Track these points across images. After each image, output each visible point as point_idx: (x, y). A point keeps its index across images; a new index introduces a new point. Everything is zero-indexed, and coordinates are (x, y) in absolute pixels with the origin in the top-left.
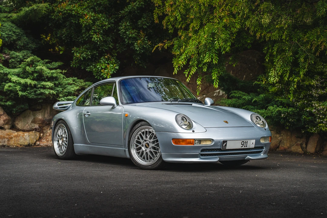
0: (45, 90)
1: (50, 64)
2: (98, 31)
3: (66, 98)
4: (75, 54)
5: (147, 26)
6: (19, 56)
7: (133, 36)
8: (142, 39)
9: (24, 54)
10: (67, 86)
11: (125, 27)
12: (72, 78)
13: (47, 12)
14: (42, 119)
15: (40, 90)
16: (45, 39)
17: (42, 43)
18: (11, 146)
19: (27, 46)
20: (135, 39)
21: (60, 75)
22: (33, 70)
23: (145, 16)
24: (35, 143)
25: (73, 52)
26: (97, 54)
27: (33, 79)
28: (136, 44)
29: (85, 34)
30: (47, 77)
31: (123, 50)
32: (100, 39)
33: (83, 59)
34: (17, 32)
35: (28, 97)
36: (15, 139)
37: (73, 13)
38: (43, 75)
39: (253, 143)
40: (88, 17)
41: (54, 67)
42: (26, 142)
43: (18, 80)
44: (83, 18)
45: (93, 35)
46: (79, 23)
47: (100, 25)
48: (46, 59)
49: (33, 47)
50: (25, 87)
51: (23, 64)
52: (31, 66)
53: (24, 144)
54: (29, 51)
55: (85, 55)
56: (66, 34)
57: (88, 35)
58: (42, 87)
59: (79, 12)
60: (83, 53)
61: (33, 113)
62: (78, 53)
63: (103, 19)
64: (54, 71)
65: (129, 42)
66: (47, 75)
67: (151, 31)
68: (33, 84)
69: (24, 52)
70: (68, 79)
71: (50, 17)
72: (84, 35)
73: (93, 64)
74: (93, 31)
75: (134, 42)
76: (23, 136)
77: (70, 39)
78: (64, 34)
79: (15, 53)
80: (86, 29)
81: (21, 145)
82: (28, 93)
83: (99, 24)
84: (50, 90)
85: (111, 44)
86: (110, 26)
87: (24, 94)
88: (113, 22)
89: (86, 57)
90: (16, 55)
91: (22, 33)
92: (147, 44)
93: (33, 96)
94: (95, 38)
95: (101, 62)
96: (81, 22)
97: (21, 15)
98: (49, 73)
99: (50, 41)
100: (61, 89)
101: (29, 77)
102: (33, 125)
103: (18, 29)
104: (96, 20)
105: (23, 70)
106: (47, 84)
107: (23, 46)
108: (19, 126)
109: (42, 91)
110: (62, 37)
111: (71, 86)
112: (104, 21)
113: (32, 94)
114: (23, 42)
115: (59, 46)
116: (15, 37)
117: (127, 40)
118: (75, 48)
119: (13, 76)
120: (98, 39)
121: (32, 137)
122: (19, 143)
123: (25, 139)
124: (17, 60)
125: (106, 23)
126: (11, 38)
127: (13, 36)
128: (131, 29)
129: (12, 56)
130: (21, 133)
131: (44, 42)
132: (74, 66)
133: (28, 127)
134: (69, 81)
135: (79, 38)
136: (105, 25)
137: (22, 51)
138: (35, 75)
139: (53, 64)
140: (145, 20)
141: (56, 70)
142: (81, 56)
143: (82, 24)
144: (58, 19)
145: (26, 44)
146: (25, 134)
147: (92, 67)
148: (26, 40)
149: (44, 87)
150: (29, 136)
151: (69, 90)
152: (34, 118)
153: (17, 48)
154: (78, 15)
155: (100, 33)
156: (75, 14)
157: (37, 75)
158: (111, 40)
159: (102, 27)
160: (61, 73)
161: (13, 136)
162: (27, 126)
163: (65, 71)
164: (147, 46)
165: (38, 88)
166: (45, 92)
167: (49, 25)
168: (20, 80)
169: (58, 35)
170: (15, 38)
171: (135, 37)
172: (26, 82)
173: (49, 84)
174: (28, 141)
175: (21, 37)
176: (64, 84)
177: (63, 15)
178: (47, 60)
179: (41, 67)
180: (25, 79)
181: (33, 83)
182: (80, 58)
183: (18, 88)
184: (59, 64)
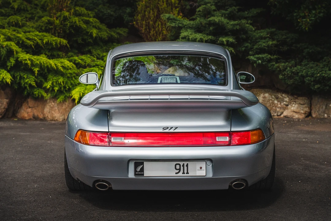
3: (257, 56)
10: (259, 40)
12: (269, 29)
21: (249, 26)
27: (209, 33)
41: (251, 15)
51: (198, 14)
52: (206, 17)
64: (237, 22)
89: (282, 2)
101: (205, 30)
111: (264, 41)
134: (262, 34)
139: (251, 11)
151: (260, 46)
157: (213, 29)
160: (247, 23)
163: (251, 22)
172: (196, 38)
176: (255, 38)
180: (197, 34)
184: (258, 11)
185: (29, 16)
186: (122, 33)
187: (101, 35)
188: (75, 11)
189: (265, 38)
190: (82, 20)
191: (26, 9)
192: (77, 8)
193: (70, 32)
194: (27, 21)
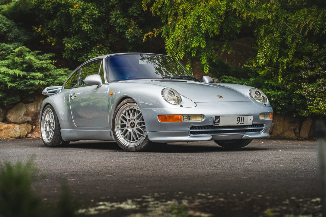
0: (34, 81)
1: (41, 55)
2: (87, 20)
4: (66, 45)
5: (138, 14)
6: (10, 48)
7: (124, 24)
8: (133, 27)
9: (15, 46)
10: (58, 76)
11: (115, 16)
12: (64, 69)
13: (37, 3)
14: (35, 111)
15: (30, 81)
16: (37, 31)
17: (34, 35)
18: (1, 138)
19: (19, 38)
20: (126, 28)
21: (50, 66)
22: (22, 61)
23: (135, 3)
24: (26, 136)
25: (64, 42)
26: (89, 44)
27: (22, 69)
28: (127, 32)
29: (75, 23)
30: (37, 68)
31: (115, 40)
32: (90, 28)
33: (74, 50)
34: (8, 24)
35: (18, 88)
36: (5, 131)
37: (63, 3)
38: (33, 65)
40: (77, 5)
41: (46, 58)
42: (17, 134)
43: (7, 71)
44: (72, 7)
45: (83, 24)
46: (69, 13)
47: (90, 14)
48: (36, 50)
49: (25, 39)
50: (14, 78)
51: (12, 55)
52: (20, 57)
53: (15, 136)
54: (21, 43)
55: (76, 45)
56: (56, 25)
57: (78, 24)
58: (32, 77)
59: (69, 2)
60: (74, 43)
61: (25, 105)
62: (70, 43)
63: (93, 8)
64: (44, 62)
65: (119, 31)
66: (37, 66)
67: (142, 19)
68: (22, 75)
69: (15, 45)
70: (60, 70)
71: (40, 8)
72: (74, 25)
73: (85, 55)
74: (83, 20)
75: (125, 31)
76: (13, 128)
77: (61, 30)
78: (54, 25)
79: (6, 45)
80: (76, 18)
81: (11, 137)
82: (18, 84)
83: (88, 13)
84: (40, 80)
85: (103, 34)
86: (100, 15)
87: (13, 85)
88: (104, 11)
89: (77, 48)
90: (7, 47)
91: (13, 25)
92: (137, 32)
93: (23, 87)
94: (84, 27)
95: (93, 52)
96: (71, 11)
97: (11, 7)
98: (38, 64)
99: (41, 33)
100: (51, 80)
101: (18, 68)
102: (25, 118)
103: (9, 21)
104: (86, 9)
105: (12, 61)
106: (36, 75)
107: (14, 38)
108: (11, 119)
109: (32, 81)
110: (53, 28)
111: (62, 77)
112: (94, 10)
113: (22, 85)
114: (14, 34)
115: (50, 37)
116: (6, 28)
117: (118, 29)
118: (66, 38)
119: (2, 67)
120: (88, 28)
121: (24, 129)
122: (9, 135)
123: (15, 131)
124: (8, 52)
125: (96, 11)
126: (2, 30)
127: (3, 28)
128: (121, 17)
129: (3, 48)
130: (11, 125)
131: (36, 34)
132: (66, 57)
133: (21, 120)
134: (60, 72)
135: (70, 28)
136: (95, 14)
137: (13, 43)
138: (25, 66)
139: (44, 55)
140: (135, 8)
141: (46, 61)
142: (71, 46)
143: (71, 13)
144: (48, 9)
145: (17, 36)
146: (16, 126)
147: (83, 57)
148: (17, 32)
149: (34, 78)
150: (20, 128)
151: (60, 81)
152: (27, 111)
153: (8, 40)
154: (68, 4)
155: (90, 22)
156: (64, 3)
157: (26, 66)
158: (103, 30)
159: (92, 15)
160: (51, 63)
161: (3, 128)
162: (19, 119)
163: (55, 62)
164: (138, 34)
165: (28, 79)
166: (35, 83)
167: (40, 16)
168: (8, 71)
169: (49, 27)
170: (5, 30)
171: (125, 25)
172: (15, 73)
173: (38, 74)
174: (19, 133)
175: (11, 29)
176: (54, 75)
177: (52, 4)
178: (37, 52)
179: (30, 57)
180: (14, 70)
181: (22, 73)
182: (71, 49)
183: (7, 79)
184: (50, 55)
189: (62, 75)
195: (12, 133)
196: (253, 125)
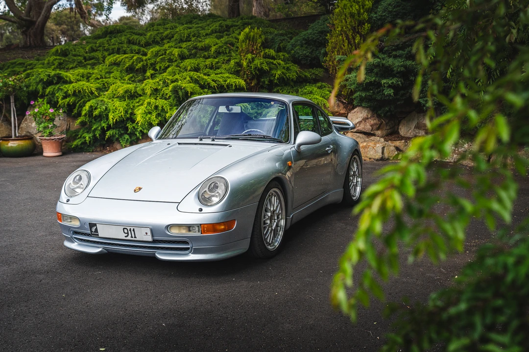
39: (146, 233)
61: (417, 115)
108: (402, 132)
133: (412, 134)
152: (418, 123)
162: (409, 132)
185: (226, 58)
186: (317, 73)
187: (289, 76)
188: (265, 53)
190: (266, 62)
191: (225, 52)
192: (267, 51)
193: (256, 73)
194: (223, 63)
195: (371, 153)
196: (154, 241)
